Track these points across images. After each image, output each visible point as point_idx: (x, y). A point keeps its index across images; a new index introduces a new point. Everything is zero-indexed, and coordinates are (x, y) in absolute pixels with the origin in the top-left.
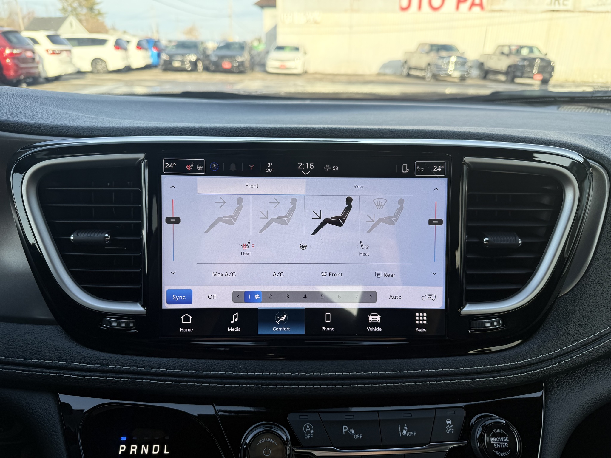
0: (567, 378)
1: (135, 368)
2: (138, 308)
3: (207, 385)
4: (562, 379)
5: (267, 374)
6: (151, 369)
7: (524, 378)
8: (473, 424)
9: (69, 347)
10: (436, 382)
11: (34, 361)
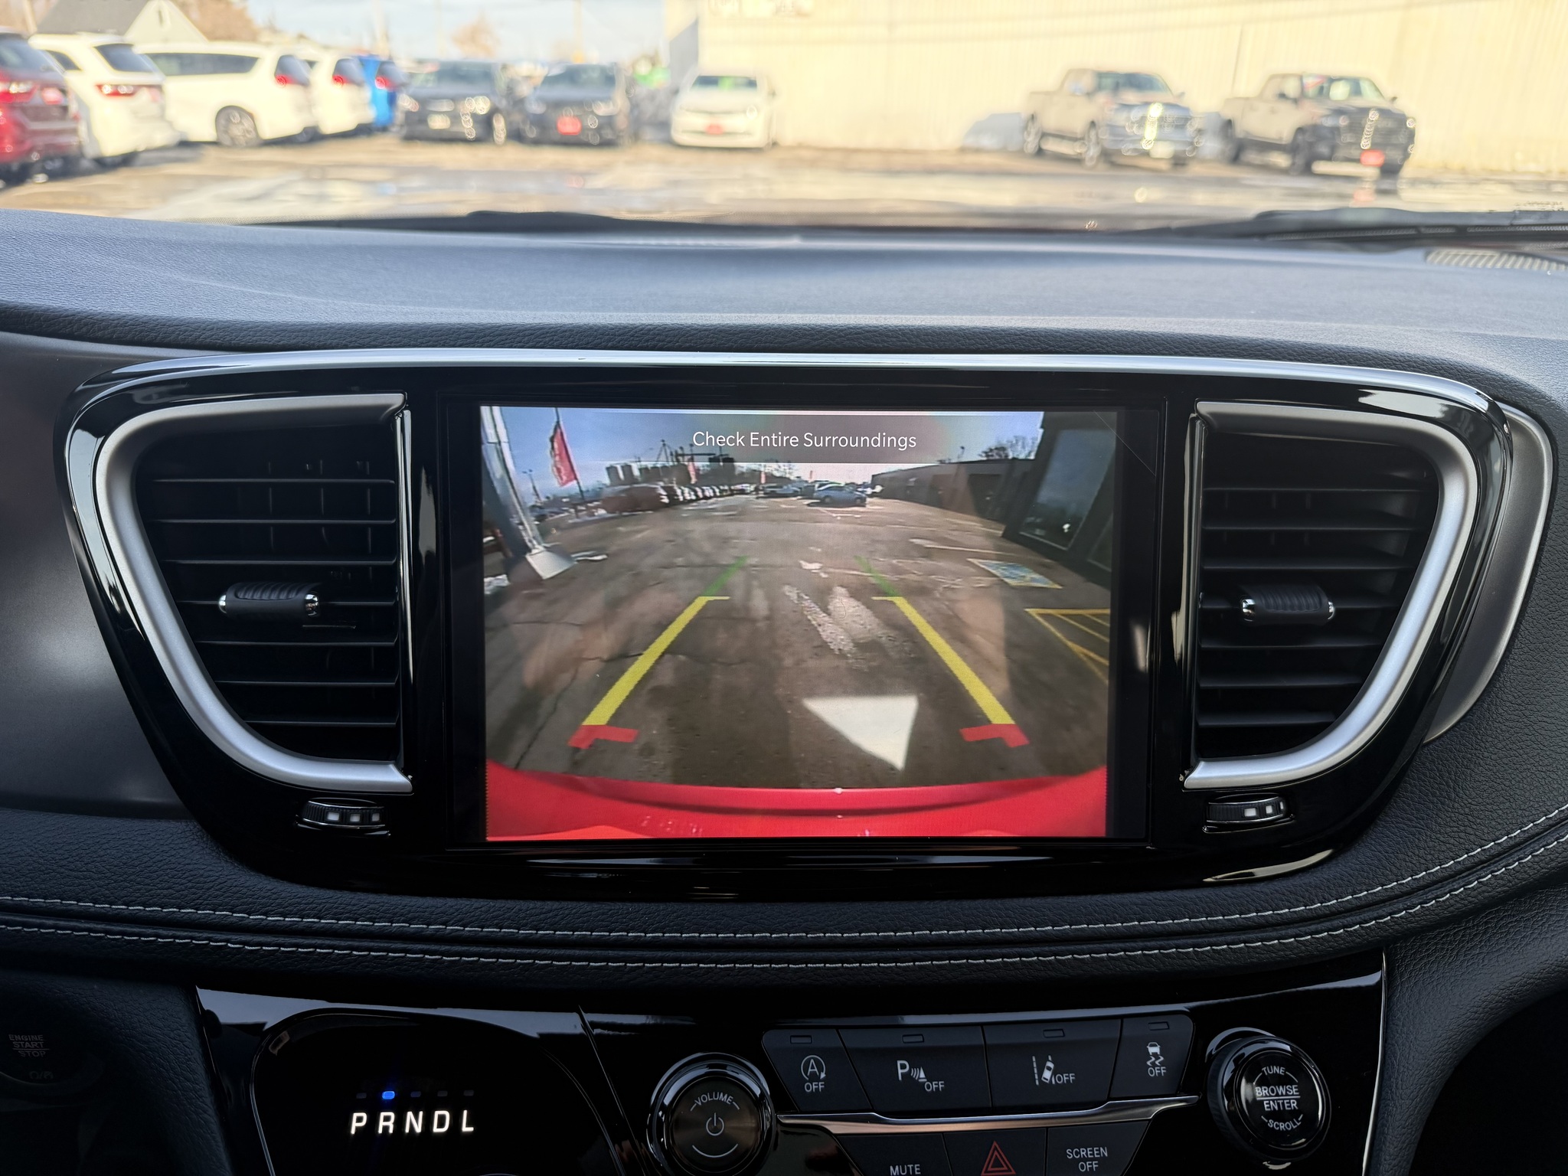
0: (1441, 940)
1: (387, 924)
2: (390, 776)
3: (565, 963)
4: (1427, 944)
5: (712, 935)
6: (425, 926)
7: (1336, 941)
8: (1213, 1053)
9: (220, 873)
10: (1122, 953)
11: (135, 908)
